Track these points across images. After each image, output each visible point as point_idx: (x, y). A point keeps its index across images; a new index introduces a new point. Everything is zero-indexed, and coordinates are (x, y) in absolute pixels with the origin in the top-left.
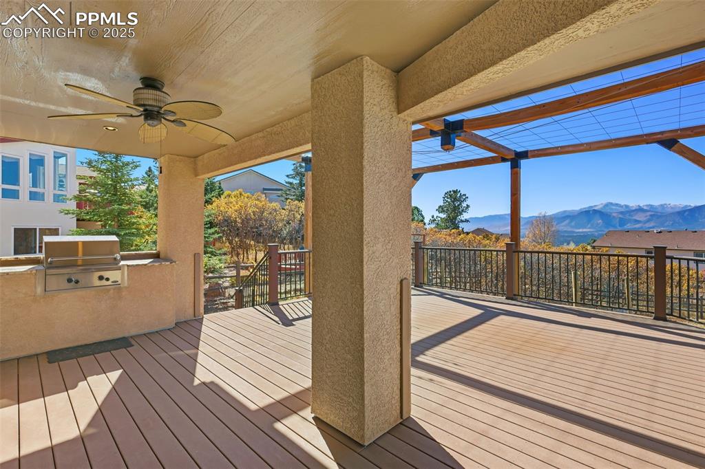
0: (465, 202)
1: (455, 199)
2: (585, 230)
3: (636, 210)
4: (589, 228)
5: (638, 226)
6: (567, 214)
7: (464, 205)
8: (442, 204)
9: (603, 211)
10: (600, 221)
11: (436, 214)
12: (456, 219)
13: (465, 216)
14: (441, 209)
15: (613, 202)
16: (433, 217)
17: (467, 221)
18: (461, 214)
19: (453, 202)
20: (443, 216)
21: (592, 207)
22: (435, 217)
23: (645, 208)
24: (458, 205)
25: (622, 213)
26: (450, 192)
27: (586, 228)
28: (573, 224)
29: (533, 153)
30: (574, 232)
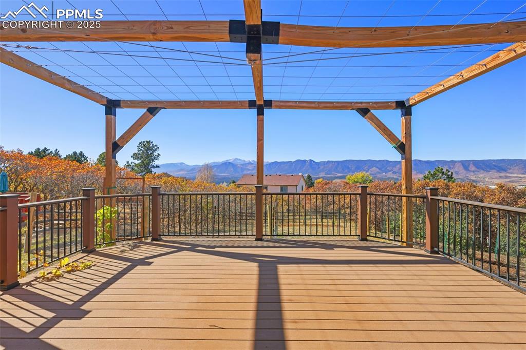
0: (156, 152)
1: (149, 149)
2: (225, 174)
3: (248, 163)
4: (227, 173)
5: (248, 172)
6: (216, 164)
7: (156, 153)
8: (136, 152)
9: (234, 163)
10: (232, 169)
11: (131, 160)
12: (148, 164)
13: (156, 163)
14: (135, 156)
15: (238, 158)
16: (128, 162)
17: (158, 167)
18: (153, 161)
19: (147, 151)
20: (137, 162)
21: (228, 160)
22: (130, 163)
23: (252, 162)
24: (151, 154)
25: (242, 165)
26: (144, 142)
27: (224, 173)
28: (219, 170)
29: (277, 104)
30: (218, 176)
